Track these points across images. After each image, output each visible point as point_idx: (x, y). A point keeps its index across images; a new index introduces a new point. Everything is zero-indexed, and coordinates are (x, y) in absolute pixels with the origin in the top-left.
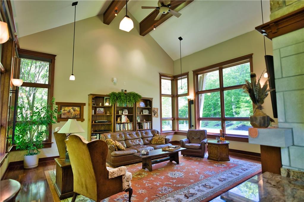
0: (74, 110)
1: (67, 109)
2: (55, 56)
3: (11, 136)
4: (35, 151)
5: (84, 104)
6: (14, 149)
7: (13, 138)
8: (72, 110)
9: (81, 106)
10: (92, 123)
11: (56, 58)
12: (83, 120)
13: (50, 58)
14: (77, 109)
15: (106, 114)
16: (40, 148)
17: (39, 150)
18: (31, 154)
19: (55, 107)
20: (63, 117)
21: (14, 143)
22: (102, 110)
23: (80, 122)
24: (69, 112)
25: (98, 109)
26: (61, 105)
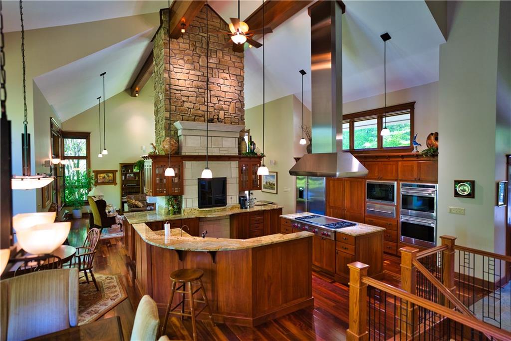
0: (108, 176)
1: (102, 175)
2: (90, 133)
3: (63, 197)
4: (79, 208)
5: (117, 171)
6: (65, 206)
7: (64, 198)
8: (106, 176)
9: (114, 172)
10: (122, 186)
11: (91, 135)
12: (116, 184)
13: (86, 136)
14: (111, 175)
15: (135, 178)
16: (83, 205)
17: (82, 207)
18: (77, 209)
19: (93, 174)
20: (99, 182)
21: (65, 201)
22: (132, 175)
23: (113, 185)
24: (104, 177)
25: (128, 175)
26: (97, 173)
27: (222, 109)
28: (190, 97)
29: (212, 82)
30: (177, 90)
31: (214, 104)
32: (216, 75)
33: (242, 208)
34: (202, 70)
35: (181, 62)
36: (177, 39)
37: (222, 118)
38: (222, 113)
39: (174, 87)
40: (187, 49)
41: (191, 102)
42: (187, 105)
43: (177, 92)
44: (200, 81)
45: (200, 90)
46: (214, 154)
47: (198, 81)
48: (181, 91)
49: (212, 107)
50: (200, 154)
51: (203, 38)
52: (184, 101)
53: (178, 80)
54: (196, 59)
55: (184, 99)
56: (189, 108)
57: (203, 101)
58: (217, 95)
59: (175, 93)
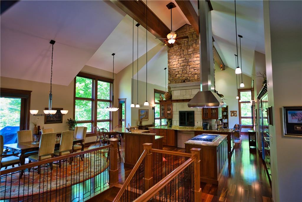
27: (196, 74)
28: (179, 72)
29: (190, 61)
30: (173, 70)
31: (192, 72)
32: (192, 57)
33: (204, 129)
34: (185, 57)
35: (175, 56)
36: (173, 47)
37: (197, 78)
38: (196, 76)
39: (172, 69)
40: (177, 50)
41: (180, 74)
42: (178, 76)
43: (173, 71)
44: (184, 62)
45: (184, 67)
46: (187, 99)
47: (183, 63)
48: (175, 70)
49: (191, 74)
50: (180, 99)
51: (185, 41)
52: (176, 74)
53: (174, 65)
54: (182, 53)
55: (176, 73)
56: (179, 77)
57: (186, 72)
58: (193, 67)
59: (173, 72)
